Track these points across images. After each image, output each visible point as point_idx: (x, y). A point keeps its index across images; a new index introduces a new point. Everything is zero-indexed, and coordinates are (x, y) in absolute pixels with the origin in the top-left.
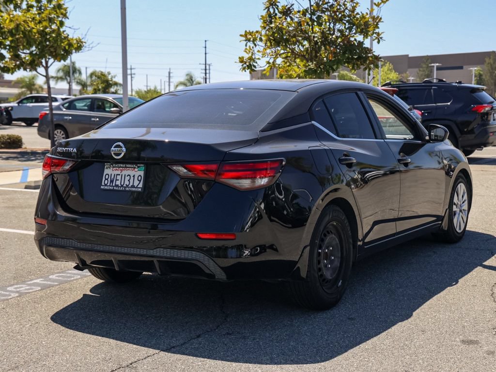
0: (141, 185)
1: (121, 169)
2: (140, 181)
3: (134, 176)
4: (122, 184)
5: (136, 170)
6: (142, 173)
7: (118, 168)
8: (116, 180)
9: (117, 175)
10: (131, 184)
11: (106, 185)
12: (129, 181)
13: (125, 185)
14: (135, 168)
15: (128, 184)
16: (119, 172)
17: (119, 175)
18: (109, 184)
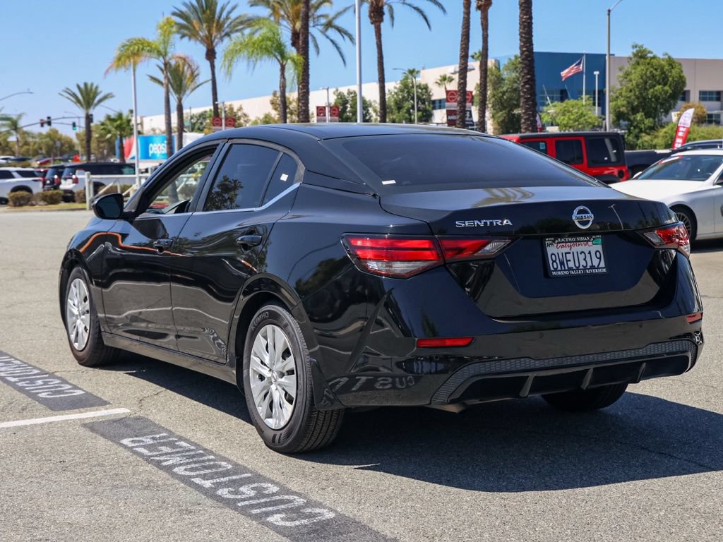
0: (602, 264)
1: (569, 244)
2: (600, 258)
3: (590, 253)
4: (577, 265)
5: (590, 243)
6: (599, 248)
7: (564, 244)
8: (567, 261)
9: (566, 253)
10: (589, 264)
11: (556, 270)
12: (585, 259)
13: (581, 267)
14: (588, 241)
15: (585, 265)
16: (567, 250)
17: (570, 253)
18: (559, 268)
